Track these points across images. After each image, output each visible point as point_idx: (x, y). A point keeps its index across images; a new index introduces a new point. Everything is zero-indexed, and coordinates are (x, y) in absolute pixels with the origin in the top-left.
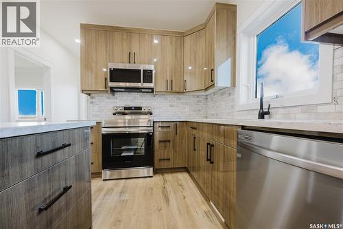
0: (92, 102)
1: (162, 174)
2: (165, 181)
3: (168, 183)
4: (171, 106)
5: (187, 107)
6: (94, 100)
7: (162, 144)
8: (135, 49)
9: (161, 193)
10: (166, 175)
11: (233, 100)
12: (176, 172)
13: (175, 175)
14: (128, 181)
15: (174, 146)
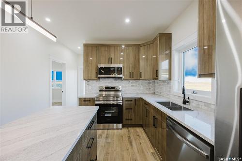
0: (88, 84)
1: (128, 128)
2: (129, 132)
3: (131, 134)
4: (132, 86)
5: (142, 86)
6: (89, 83)
7: (127, 110)
8: (112, 56)
9: (127, 139)
10: (130, 129)
11: (170, 88)
12: (136, 127)
13: (135, 128)
14: (109, 131)
15: (134, 112)
